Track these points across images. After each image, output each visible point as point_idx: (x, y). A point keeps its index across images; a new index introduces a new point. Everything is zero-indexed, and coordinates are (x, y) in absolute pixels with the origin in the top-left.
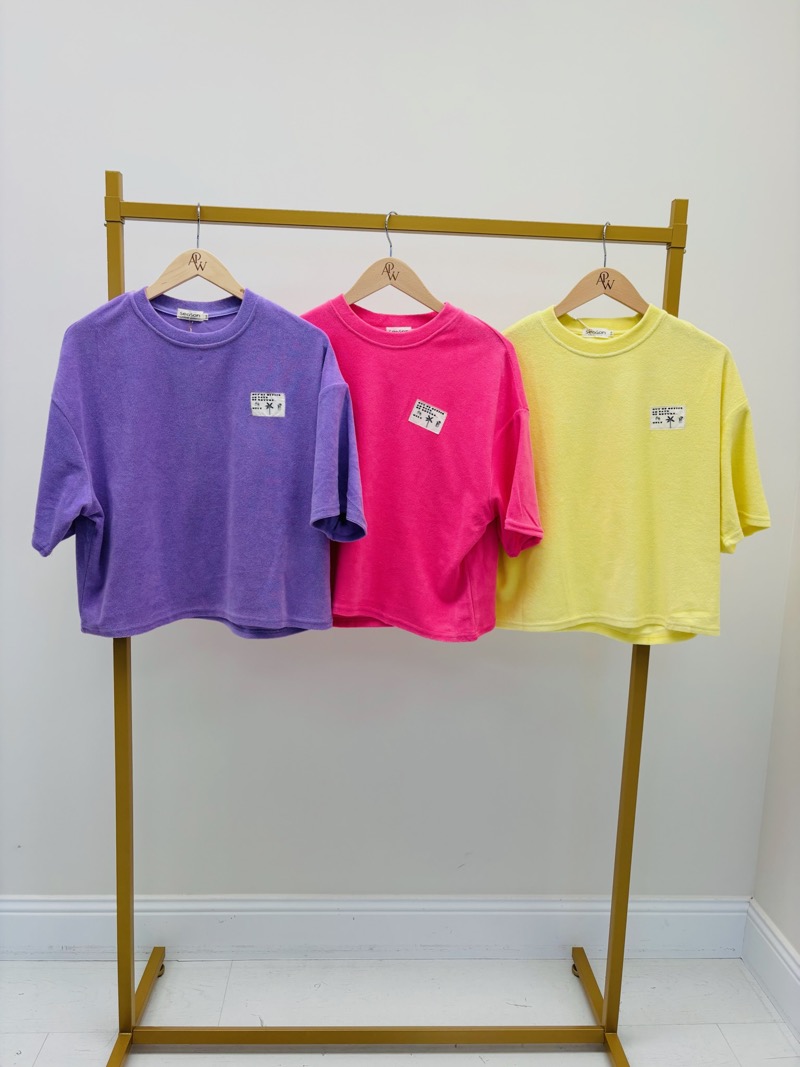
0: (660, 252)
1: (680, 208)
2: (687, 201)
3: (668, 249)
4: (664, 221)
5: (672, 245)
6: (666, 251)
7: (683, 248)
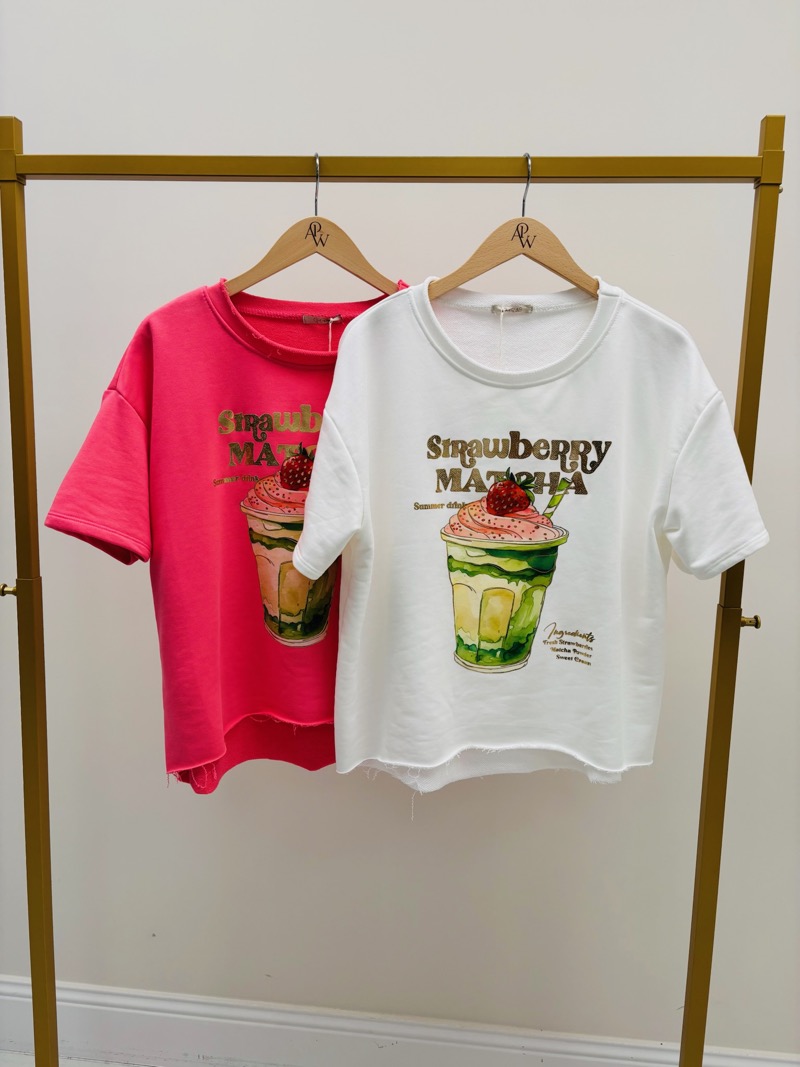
0: (744, 194)
1: (773, 129)
2: (782, 119)
3: (756, 188)
4: (748, 147)
5: (762, 182)
6: (754, 191)
7: (778, 185)
